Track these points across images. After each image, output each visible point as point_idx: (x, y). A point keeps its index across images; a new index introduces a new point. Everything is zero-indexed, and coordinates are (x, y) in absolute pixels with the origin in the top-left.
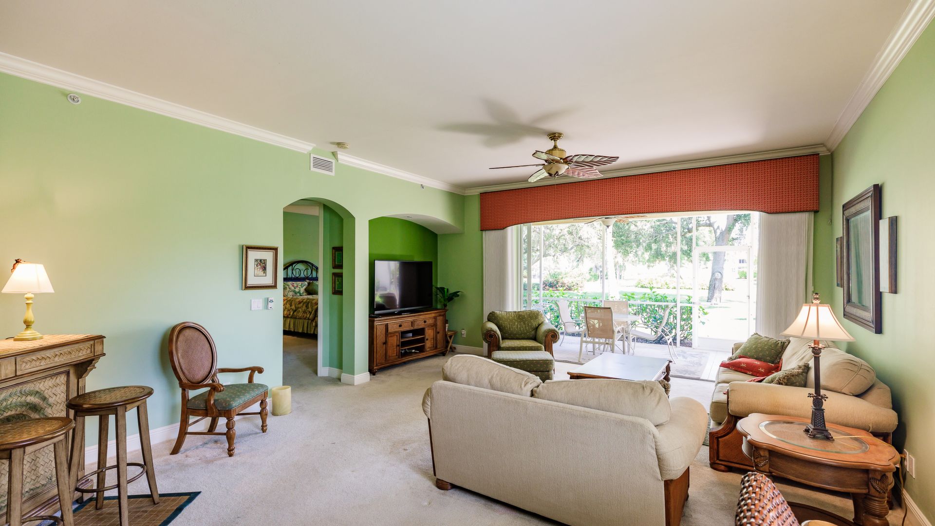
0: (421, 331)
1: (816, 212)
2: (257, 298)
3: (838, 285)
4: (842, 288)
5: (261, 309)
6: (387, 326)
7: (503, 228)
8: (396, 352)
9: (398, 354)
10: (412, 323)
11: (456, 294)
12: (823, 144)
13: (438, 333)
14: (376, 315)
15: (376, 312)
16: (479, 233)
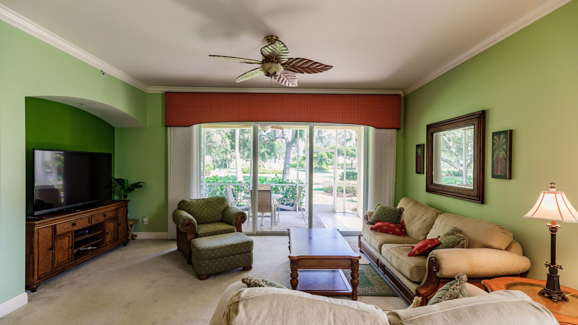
0: (100, 226)
1: (398, 129)
3: (418, 173)
6: (54, 228)
7: (189, 125)
8: (67, 255)
9: (70, 257)
10: (90, 219)
11: (137, 185)
12: (403, 89)
13: (120, 224)
14: (37, 216)
15: (36, 213)
16: (163, 129)
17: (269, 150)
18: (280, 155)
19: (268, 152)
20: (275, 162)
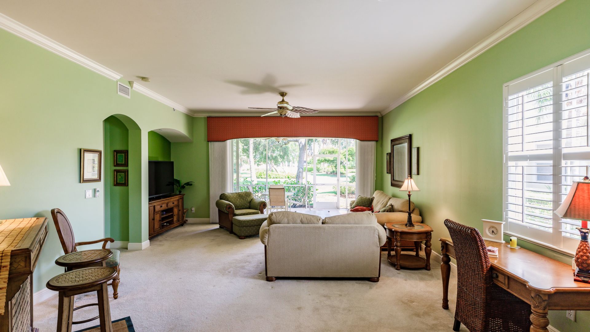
0: (172, 210)
1: (377, 141)
2: (88, 188)
3: (387, 173)
4: (390, 174)
5: (91, 197)
6: (154, 207)
7: (224, 140)
8: (159, 225)
9: (160, 227)
10: (167, 204)
11: (189, 184)
12: (380, 112)
13: (180, 210)
14: (152, 198)
16: (205, 143)
17: (282, 154)
18: (294, 158)
19: (281, 155)
20: (289, 166)
